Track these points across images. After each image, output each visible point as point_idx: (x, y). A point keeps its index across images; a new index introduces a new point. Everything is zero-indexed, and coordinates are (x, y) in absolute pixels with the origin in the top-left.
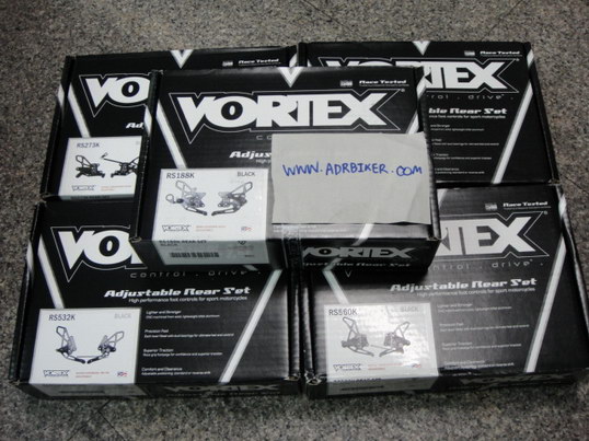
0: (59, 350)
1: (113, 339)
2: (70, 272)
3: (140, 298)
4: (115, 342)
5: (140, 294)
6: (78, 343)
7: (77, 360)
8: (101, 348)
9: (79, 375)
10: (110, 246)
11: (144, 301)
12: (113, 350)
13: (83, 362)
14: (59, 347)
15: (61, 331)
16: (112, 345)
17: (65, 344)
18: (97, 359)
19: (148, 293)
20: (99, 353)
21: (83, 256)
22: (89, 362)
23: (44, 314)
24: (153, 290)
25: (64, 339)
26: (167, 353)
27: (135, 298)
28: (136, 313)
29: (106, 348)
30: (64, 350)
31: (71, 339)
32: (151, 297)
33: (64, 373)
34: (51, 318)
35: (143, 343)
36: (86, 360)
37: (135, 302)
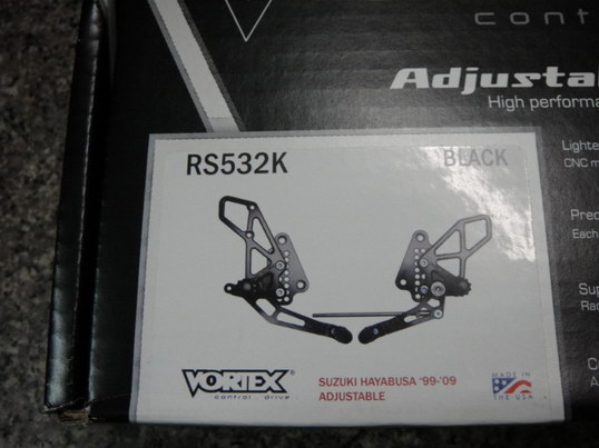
0: (236, 290)
1: (451, 246)
3: (523, 93)
4: (462, 256)
5: (524, 80)
6: (311, 258)
7: (314, 326)
8: (405, 279)
9: (331, 388)
11: (543, 103)
12: (458, 287)
13: (343, 336)
14: (237, 276)
15: (238, 214)
16: (452, 267)
17: (259, 263)
18: (397, 323)
19: (552, 76)
20: (404, 302)
22: (367, 336)
24: (566, 69)
25: (251, 247)
27: (507, 93)
30: (262, 289)
31: (280, 243)
32: (567, 91)
33: (271, 381)
34: (192, 164)
36: (355, 326)
37: (511, 109)
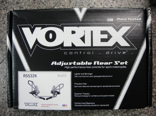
0: (31, 93)
1: (58, 88)
2: (31, 51)
3: (70, 66)
4: (59, 89)
5: (70, 64)
6: (40, 89)
7: (41, 98)
8: (52, 92)
9: (43, 105)
10: (51, 36)
11: (73, 67)
12: (59, 93)
13: (44, 99)
14: (31, 91)
15: (30, 83)
16: (58, 91)
17: (33, 90)
18: (51, 98)
19: (74, 63)
20: (52, 95)
21: (37, 42)
22: (47, 99)
23: (21, 74)
24: (77, 62)
25: (32, 87)
26: (87, 95)
27: (68, 66)
28: (69, 74)
29: (55, 93)
30: (34, 93)
31: (36, 87)
32: (76, 66)
33: (35, 104)
34: (24, 76)
35: (74, 90)
36: (46, 98)
37: (68, 68)
